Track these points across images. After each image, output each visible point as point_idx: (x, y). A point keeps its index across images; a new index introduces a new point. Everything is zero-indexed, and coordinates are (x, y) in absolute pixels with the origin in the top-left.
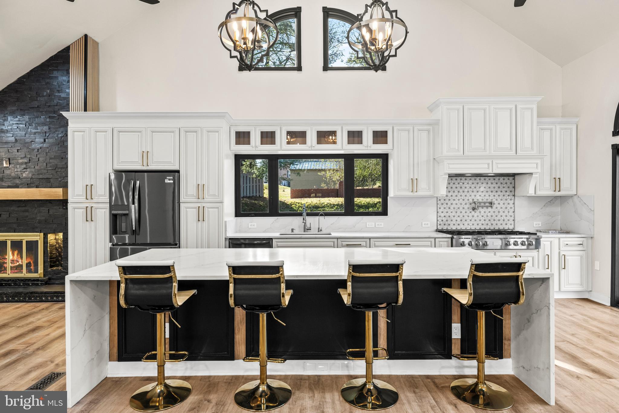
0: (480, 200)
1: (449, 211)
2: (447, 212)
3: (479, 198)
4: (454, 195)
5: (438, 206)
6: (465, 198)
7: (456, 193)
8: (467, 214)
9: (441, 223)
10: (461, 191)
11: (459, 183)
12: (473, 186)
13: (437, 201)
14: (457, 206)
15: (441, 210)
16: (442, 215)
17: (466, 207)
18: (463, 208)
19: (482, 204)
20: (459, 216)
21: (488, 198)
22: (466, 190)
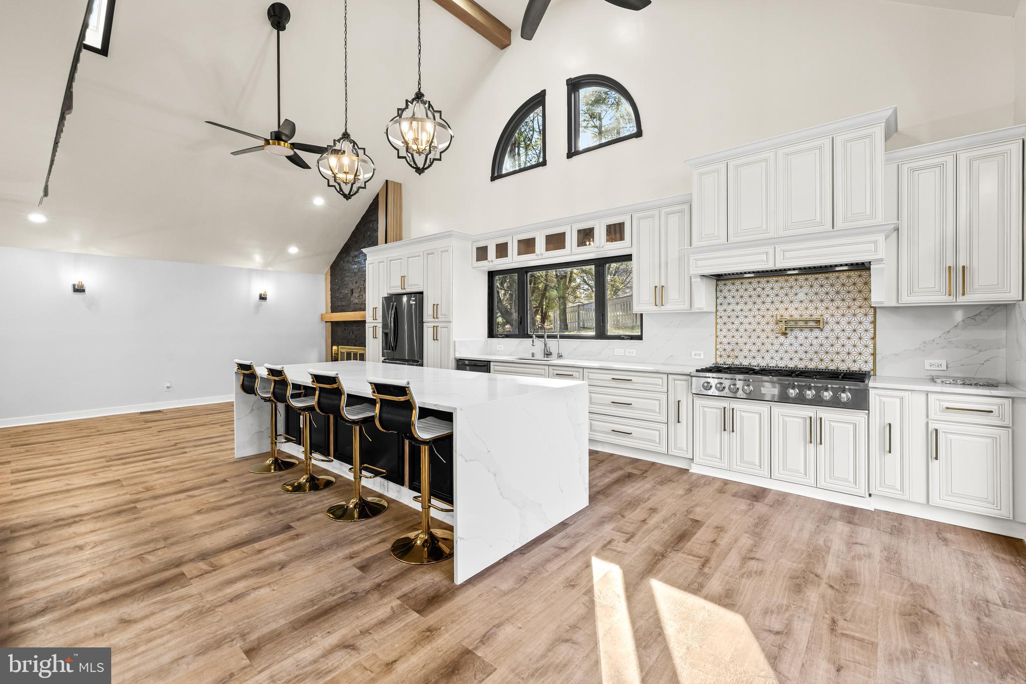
0: (797, 317)
1: (737, 335)
2: (733, 337)
3: (794, 312)
4: (746, 308)
5: (719, 327)
6: (766, 313)
7: (750, 305)
8: (770, 340)
9: (723, 353)
10: (759, 301)
11: (755, 289)
12: (782, 293)
13: (716, 319)
14: (752, 327)
15: (723, 333)
16: (725, 341)
17: (768, 328)
18: (763, 330)
19: (801, 324)
20: (754, 344)
21: (813, 312)
22: (769, 300)
